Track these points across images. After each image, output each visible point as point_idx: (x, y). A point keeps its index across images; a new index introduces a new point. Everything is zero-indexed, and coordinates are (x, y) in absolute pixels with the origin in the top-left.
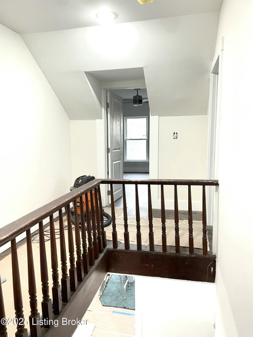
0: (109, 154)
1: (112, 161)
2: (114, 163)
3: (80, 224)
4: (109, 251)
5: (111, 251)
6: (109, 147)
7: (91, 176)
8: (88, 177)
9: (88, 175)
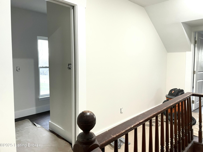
0: (195, 75)
1: (197, 80)
2: (198, 81)
3: (174, 120)
4: (195, 143)
5: (197, 144)
6: (195, 70)
7: (181, 89)
8: (178, 90)
9: (178, 89)
